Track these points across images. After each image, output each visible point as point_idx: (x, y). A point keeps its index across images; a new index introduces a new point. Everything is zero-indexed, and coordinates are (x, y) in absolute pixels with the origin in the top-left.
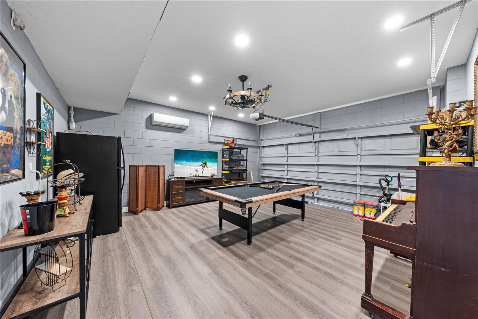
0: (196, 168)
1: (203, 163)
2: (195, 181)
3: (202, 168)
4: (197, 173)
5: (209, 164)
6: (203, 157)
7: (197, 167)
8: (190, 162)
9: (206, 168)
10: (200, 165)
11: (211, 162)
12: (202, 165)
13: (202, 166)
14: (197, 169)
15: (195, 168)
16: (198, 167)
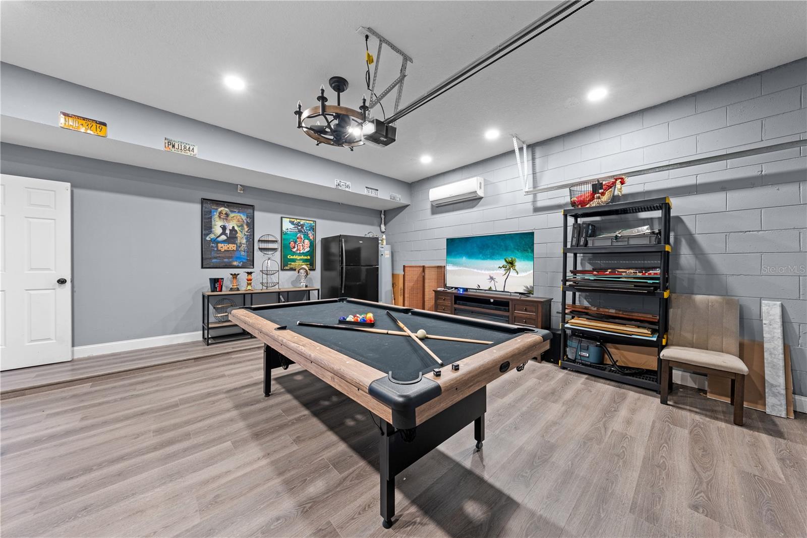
0: (492, 272)
1: (506, 261)
2: (492, 300)
3: (504, 272)
4: (492, 285)
5: (519, 264)
6: (506, 249)
7: (493, 270)
8: (477, 258)
9: (512, 273)
10: (499, 267)
11: (524, 260)
12: (503, 267)
13: (504, 269)
14: (492, 276)
15: (487, 272)
16: (495, 271)
